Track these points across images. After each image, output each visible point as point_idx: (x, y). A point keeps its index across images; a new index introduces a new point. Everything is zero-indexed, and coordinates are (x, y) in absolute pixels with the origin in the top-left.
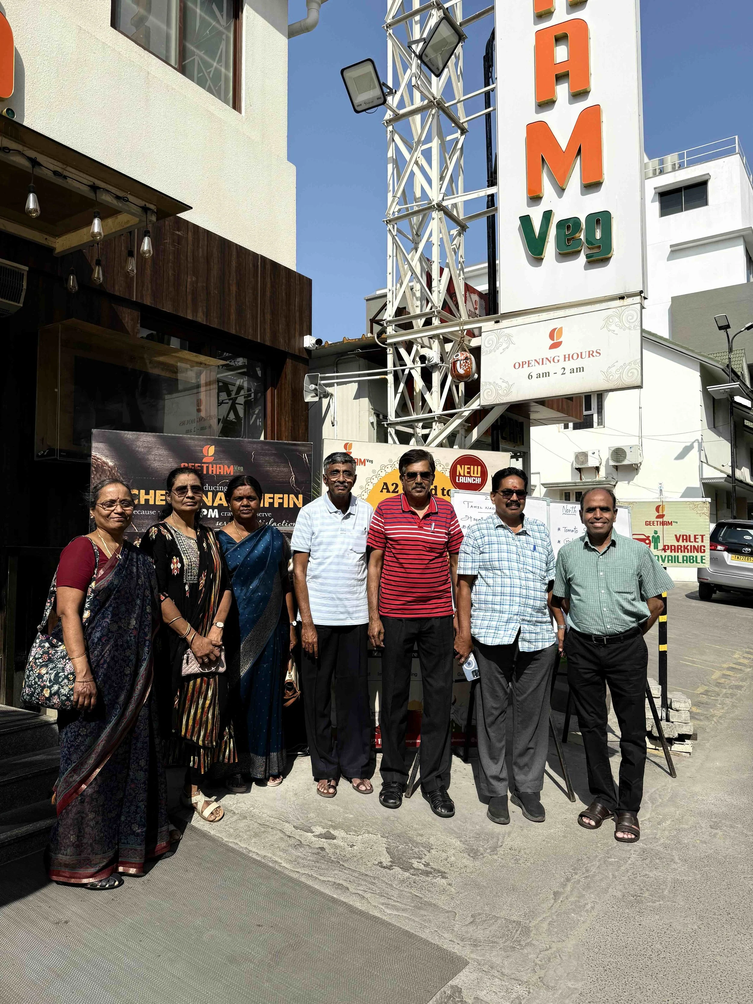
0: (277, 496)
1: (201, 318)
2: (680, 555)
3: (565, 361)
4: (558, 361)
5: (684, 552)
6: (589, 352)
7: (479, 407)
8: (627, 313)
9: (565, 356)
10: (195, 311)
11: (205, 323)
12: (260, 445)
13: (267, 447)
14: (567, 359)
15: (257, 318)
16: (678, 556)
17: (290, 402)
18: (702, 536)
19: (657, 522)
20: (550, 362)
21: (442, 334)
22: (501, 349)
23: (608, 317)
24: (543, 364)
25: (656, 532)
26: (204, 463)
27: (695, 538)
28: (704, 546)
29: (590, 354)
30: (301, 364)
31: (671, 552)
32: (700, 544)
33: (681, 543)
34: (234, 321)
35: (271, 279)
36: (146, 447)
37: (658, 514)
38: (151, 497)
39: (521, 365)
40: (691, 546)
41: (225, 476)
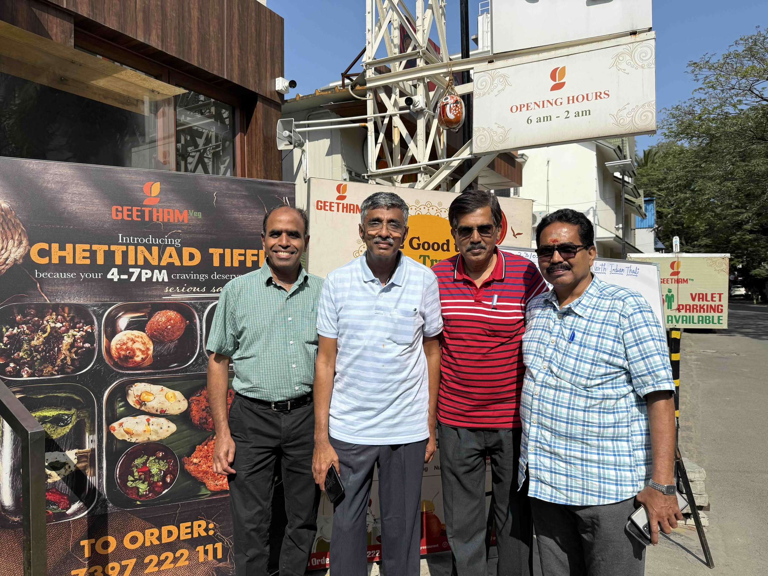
0: (249, 252)
1: (155, 43)
2: (696, 315)
3: (569, 103)
4: (561, 103)
5: (700, 312)
6: (596, 93)
7: (470, 156)
8: (639, 50)
9: (568, 98)
10: (147, 32)
11: (160, 49)
12: (224, 183)
13: (234, 187)
14: (571, 102)
15: (223, 50)
16: (693, 317)
17: (261, 149)
18: (720, 295)
19: (672, 279)
20: (552, 104)
21: (428, 77)
22: (496, 92)
23: (618, 56)
24: (543, 107)
25: (670, 291)
26: (145, 206)
27: (712, 297)
28: (722, 306)
29: (598, 96)
30: (273, 109)
31: (686, 312)
32: (718, 303)
33: (696, 302)
34: (196, 51)
35: (239, 10)
36: (58, 182)
37: (673, 271)
38: (68, 253)
39: (520, 108)
40: (707, 306)
41: (176, 225)
